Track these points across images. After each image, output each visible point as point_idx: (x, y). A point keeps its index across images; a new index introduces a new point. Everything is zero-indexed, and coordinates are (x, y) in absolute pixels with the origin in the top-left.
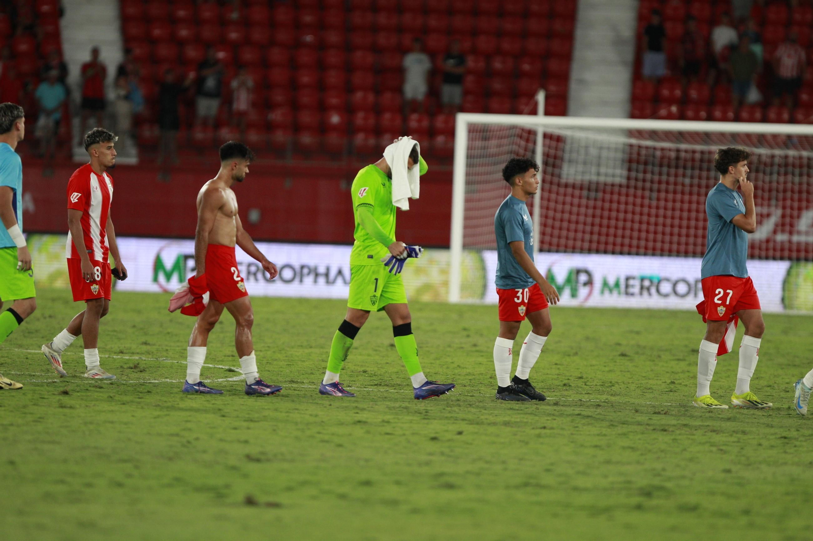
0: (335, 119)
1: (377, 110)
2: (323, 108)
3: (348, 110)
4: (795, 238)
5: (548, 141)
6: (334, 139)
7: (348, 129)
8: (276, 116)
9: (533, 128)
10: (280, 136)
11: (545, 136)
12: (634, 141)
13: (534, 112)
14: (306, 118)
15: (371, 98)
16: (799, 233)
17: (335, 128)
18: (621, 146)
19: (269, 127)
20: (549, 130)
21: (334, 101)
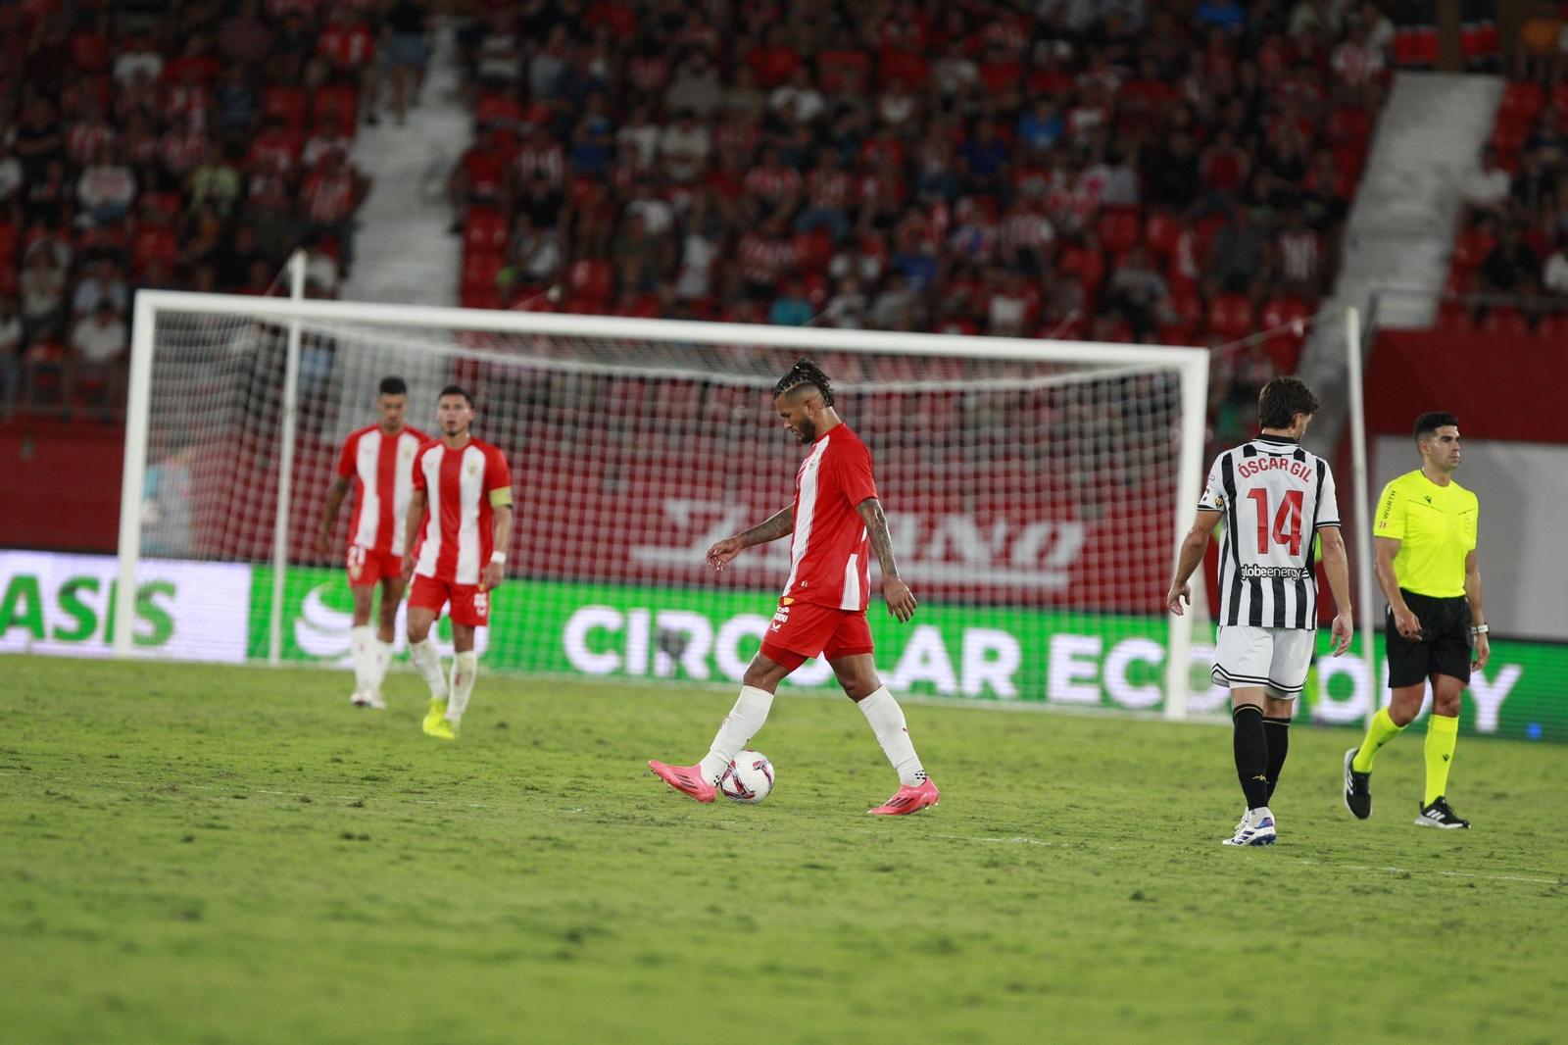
5: (310, 350)
9: (284, 322)
11: (305, 339)
12: (467, 353)
13: (284, 292)
18: (439, 363)
20: (314, 328)
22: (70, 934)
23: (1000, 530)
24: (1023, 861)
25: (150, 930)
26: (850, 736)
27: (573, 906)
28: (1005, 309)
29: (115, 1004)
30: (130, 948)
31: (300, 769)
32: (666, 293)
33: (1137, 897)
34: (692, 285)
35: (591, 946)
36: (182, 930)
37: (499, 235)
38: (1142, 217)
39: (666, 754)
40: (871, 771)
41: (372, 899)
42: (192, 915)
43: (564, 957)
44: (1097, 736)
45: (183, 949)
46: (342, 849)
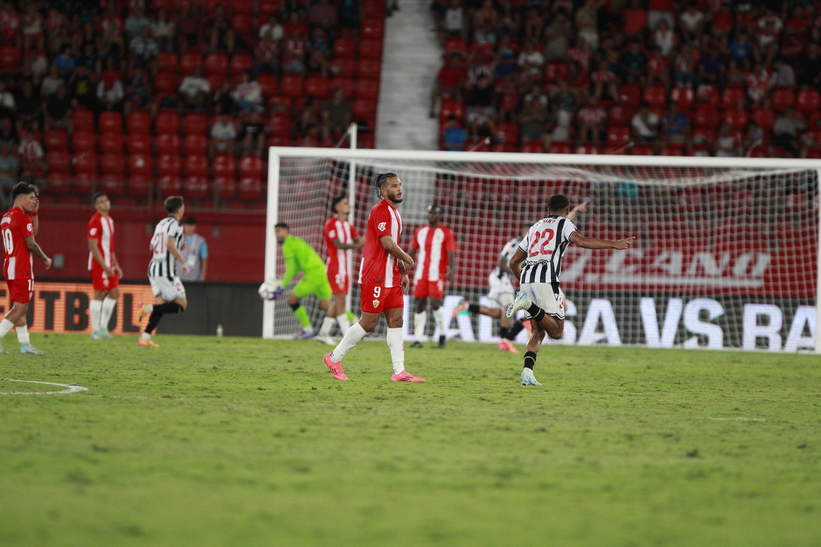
0: (140, 163)
1: (183, 153)
2: (127, 152)
3: (153, 154)
4: (606, 279)
6: (139, 183)
7: (153, 173)
8: (80, 160)
9: (347, 161)
10: (84, 180)
11: (357, 170)
13: (347, 145)
14: (110, 161)
15: (176, 141)
16: (610, 272)
17: (140, 171)
19: (73, 171)
20: (362, 163)
21: (139, 144)
22: (244, 482)
23: (726, 258)
24: (740, 430)
25: (282, 477)
26: (649, 368)
27: (504, 460)
28: (726, 142)
29: (265, 517)
30: (273, 488)
31: (361, 393)
32: (548, 139)
33: (803, 447)
34: (561, 134)
35: (516, 480)
36: (299, 478)
37: (458, 112)
38: (796, 91)
39: (552, 380)
40: (660, 386)
41: (400, 459)
42: (304, 470)
43: (498, 486)
44: (779, 364)
45: (301, 488)
46: (383, 434)
